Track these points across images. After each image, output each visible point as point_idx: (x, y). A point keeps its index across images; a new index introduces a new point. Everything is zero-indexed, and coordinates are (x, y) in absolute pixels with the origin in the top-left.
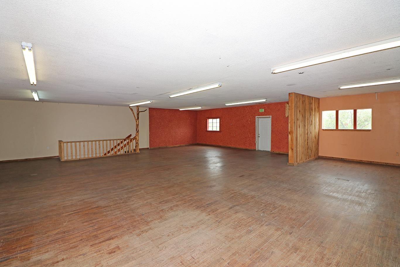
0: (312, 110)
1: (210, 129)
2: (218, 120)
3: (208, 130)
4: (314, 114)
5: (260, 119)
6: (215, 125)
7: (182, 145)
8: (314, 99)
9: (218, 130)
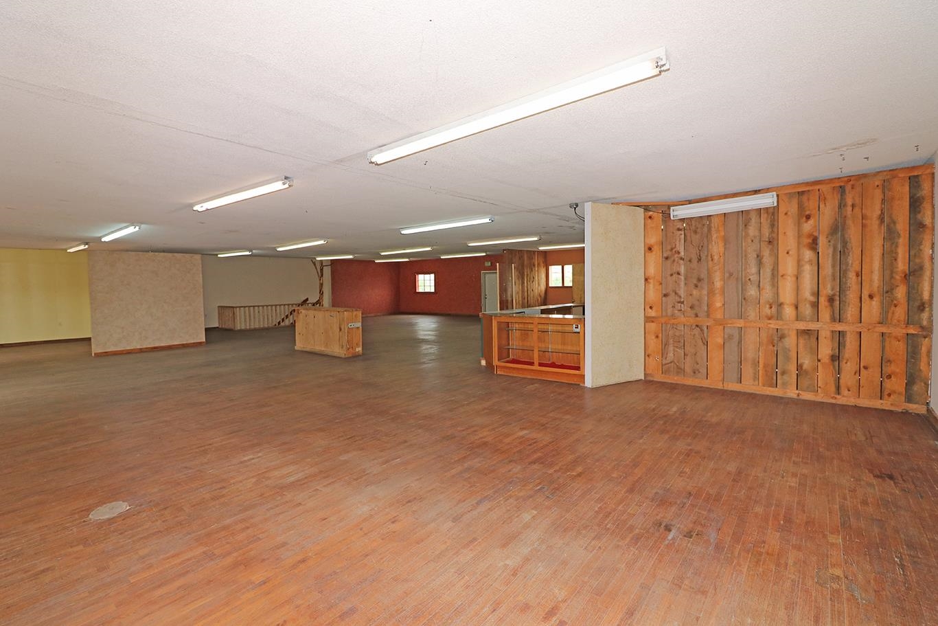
0: (534, 265)
1: (420, 289)
2: (432, 276)
3: (417, 291)
4: (536, 269)
5: (487, 276)
6: (427, 283)
7: (379, 314)
8: (536, 253)
9: (433, 290)
